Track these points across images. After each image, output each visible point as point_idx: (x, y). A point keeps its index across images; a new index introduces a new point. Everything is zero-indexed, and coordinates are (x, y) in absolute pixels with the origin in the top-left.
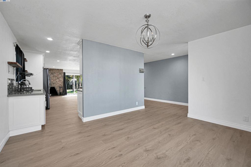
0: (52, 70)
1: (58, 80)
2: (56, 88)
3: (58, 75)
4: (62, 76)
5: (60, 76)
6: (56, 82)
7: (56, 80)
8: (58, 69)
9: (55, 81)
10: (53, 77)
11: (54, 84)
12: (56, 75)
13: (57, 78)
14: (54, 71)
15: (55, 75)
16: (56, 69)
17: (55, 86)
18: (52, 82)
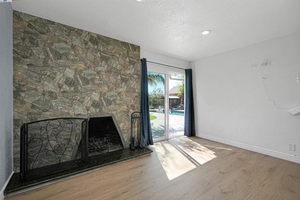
0: (103, 41)
1: (123, 89)
2: (116, 119)
3: (125, 67)
4: (137, 74)
5: (131, 71)
6: (119, 94)
7: (116, 85)
8: (124, 44)
9: (113, 93)
10: (109, 71)
11: (109, 103)
12: (119, 67)
13: (123, 80)
14: (110, 47)
15: (116, 64)
16: (118, 41)
17: (114, 113)
18: (105, 94)
